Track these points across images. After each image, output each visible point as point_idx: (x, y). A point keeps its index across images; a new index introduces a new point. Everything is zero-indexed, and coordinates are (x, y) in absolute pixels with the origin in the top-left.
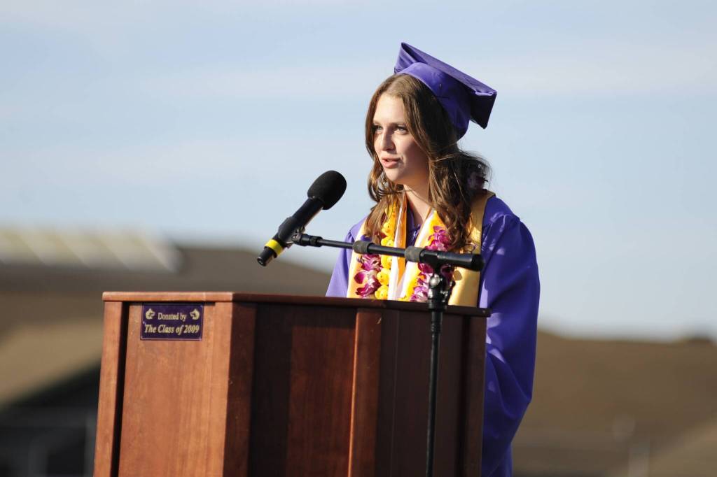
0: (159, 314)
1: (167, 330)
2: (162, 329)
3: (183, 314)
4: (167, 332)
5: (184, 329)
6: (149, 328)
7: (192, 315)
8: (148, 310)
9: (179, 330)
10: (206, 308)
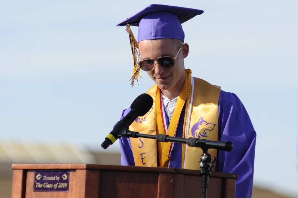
0: (44, 176)
1: (49, 186)
2: (46, 185)
3: (58, 176)
4: (48, 187)
5: (58, 185)
6: (38, 185)
7: (63, 177)
8: (38, 174)
9: (55, 186)
10: (71, 173)
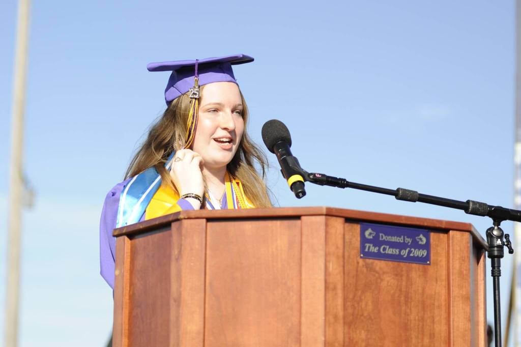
2: (384, 249)
4: (391, 253)
5: (410, 252)
6: (369, 247)
7: (418, 240)
8: (367, 229)
9: (405, 253)
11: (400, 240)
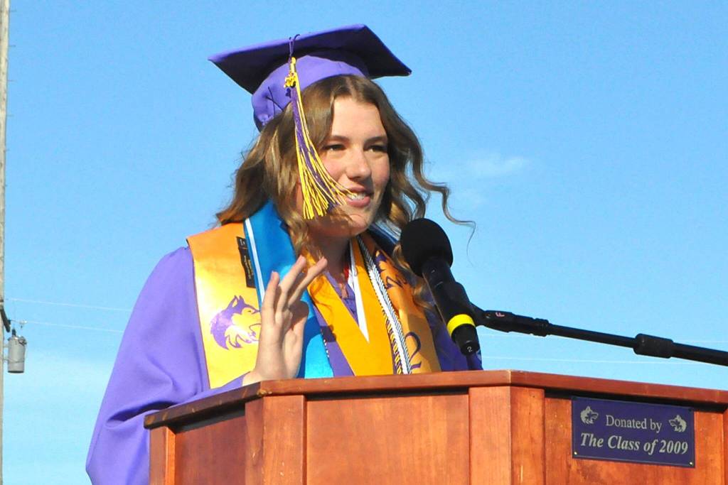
0: (608, 416)
2: (615, 442)
3: (655, 421)
4: (625, 448)
5: (659, 446)
6: (588, 439)
7: (672, 425)
8: (584, 408)
9: (650, 447)
10: (697, 415)
11: (642, 425)
